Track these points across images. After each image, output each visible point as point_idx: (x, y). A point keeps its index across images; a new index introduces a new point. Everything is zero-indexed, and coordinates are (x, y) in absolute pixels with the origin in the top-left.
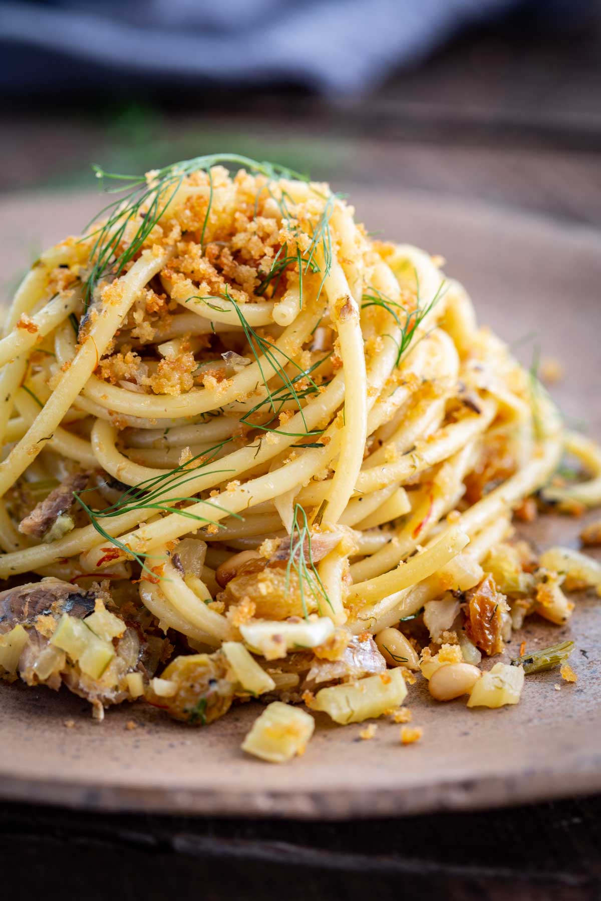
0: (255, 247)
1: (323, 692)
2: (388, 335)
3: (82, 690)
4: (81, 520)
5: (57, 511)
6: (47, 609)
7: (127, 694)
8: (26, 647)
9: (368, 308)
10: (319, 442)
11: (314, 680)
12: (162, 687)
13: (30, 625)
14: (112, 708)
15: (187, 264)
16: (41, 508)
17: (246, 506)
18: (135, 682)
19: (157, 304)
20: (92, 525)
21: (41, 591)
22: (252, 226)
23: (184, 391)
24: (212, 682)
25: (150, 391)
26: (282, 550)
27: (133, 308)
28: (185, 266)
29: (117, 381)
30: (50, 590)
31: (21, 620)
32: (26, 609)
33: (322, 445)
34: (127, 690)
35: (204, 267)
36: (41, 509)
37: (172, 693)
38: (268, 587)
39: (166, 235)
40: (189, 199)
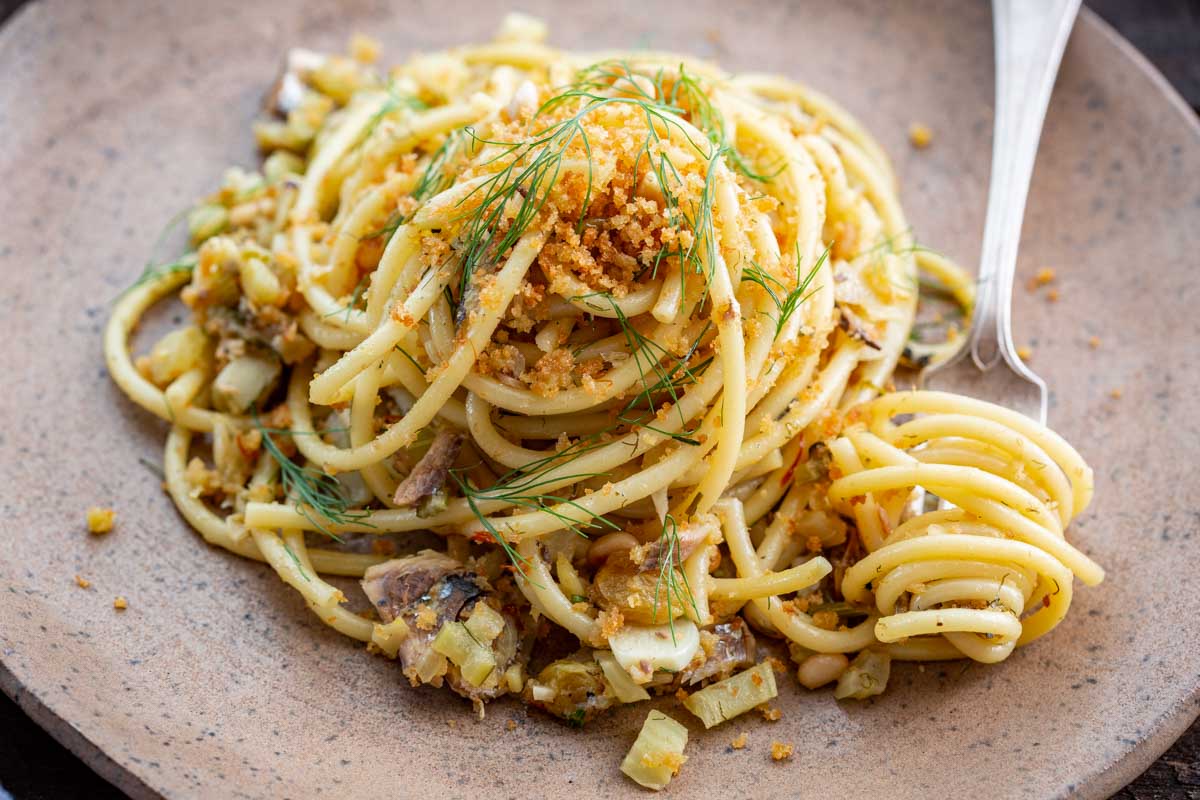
0: (635, 233)
1: (697, 695)
2: (768, 314)
3: (463, 689)
4: (456, 492)
5: (431, 488)
6: (426, 594)
7: (506, 688)
8: (405, 638)
9: (747, 282)
10: (695, 439)
11: (689, 681)
12: (540, 692)
13: (409, 613)
14: (491, 702)
15: (566, 254)
16: (414, 481)
17: (620, 507)
18: (514, 676)
19: (536, 300)
20: (466, 499)
21: (418, 572)
22: (631, 208)
23: (563, 389)
24: (589, 694)
25: (527, 387)
26: (651, 557)
27: (512, 305)
28: (562, 258)
29: (496, 374)
30: (428, 571)
31: (401, 607)
32: (406, 595)
33: (698, 444)
34: (507, 684)
35: (584, 260)
36: (415, 484)
37: (551, 699)
38: (636, 601)
39: (544, 220)
40: (568, 175)
